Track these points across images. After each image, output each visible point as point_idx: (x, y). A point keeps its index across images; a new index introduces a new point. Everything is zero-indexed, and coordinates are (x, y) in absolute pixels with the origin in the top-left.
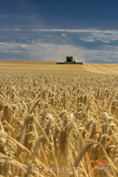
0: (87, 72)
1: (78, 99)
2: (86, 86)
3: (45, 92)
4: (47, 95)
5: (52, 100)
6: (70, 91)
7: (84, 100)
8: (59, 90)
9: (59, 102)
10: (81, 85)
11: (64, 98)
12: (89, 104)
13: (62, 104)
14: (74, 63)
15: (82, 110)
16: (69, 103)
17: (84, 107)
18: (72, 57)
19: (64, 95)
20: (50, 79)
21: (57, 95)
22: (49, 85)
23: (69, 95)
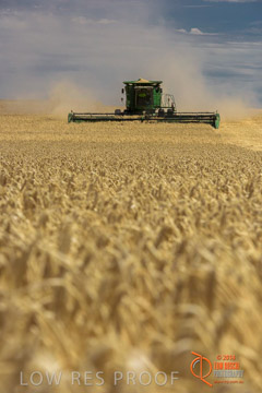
0: (233, 148)
1: (180, 287)
2: (223, 221)
3: (26, 255)
4: (35, 266)
5: (60, 292)
6: (145, 248)
7: (205, 290)
8: (91, 245)
9: (89, 300)
10: (197, 216)
11: (115, 284)
12: (230, 309)
13: (105, 310)
14: (170, 116)
15: (196, 337)
16: (135, 303)
17: (205, 321)
18: (157, 86)
19: (115, 269)
20: (52, 187)
21: (82, 269)
22: (45, 220)
23: (138, 269)
